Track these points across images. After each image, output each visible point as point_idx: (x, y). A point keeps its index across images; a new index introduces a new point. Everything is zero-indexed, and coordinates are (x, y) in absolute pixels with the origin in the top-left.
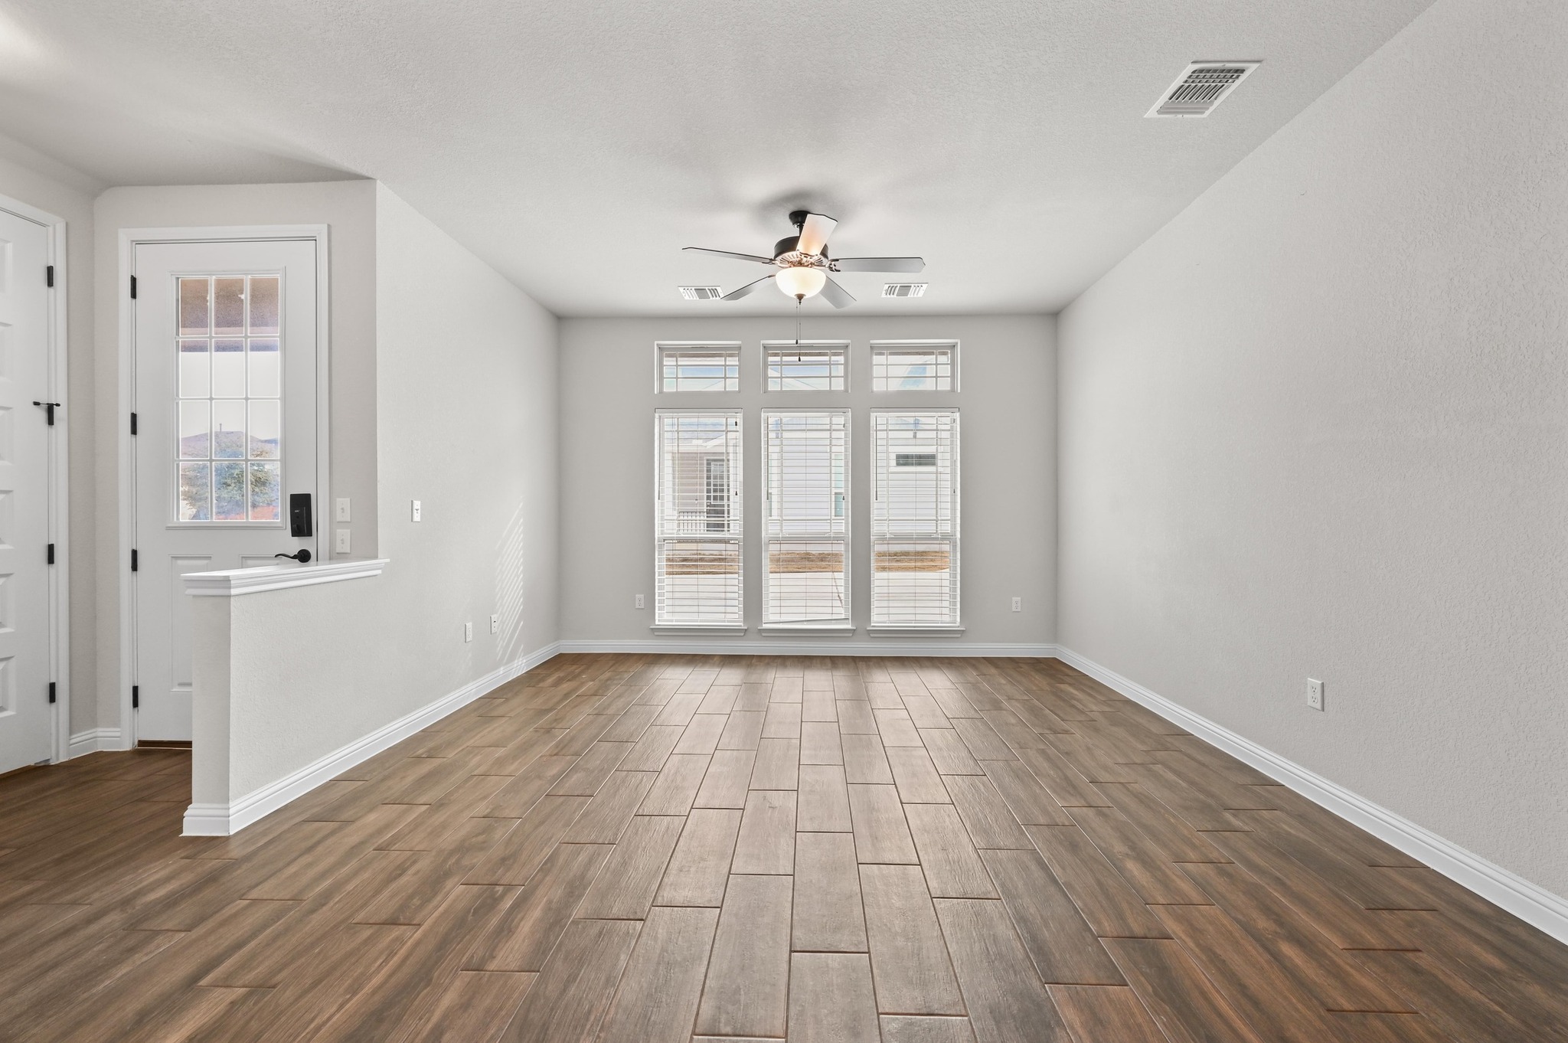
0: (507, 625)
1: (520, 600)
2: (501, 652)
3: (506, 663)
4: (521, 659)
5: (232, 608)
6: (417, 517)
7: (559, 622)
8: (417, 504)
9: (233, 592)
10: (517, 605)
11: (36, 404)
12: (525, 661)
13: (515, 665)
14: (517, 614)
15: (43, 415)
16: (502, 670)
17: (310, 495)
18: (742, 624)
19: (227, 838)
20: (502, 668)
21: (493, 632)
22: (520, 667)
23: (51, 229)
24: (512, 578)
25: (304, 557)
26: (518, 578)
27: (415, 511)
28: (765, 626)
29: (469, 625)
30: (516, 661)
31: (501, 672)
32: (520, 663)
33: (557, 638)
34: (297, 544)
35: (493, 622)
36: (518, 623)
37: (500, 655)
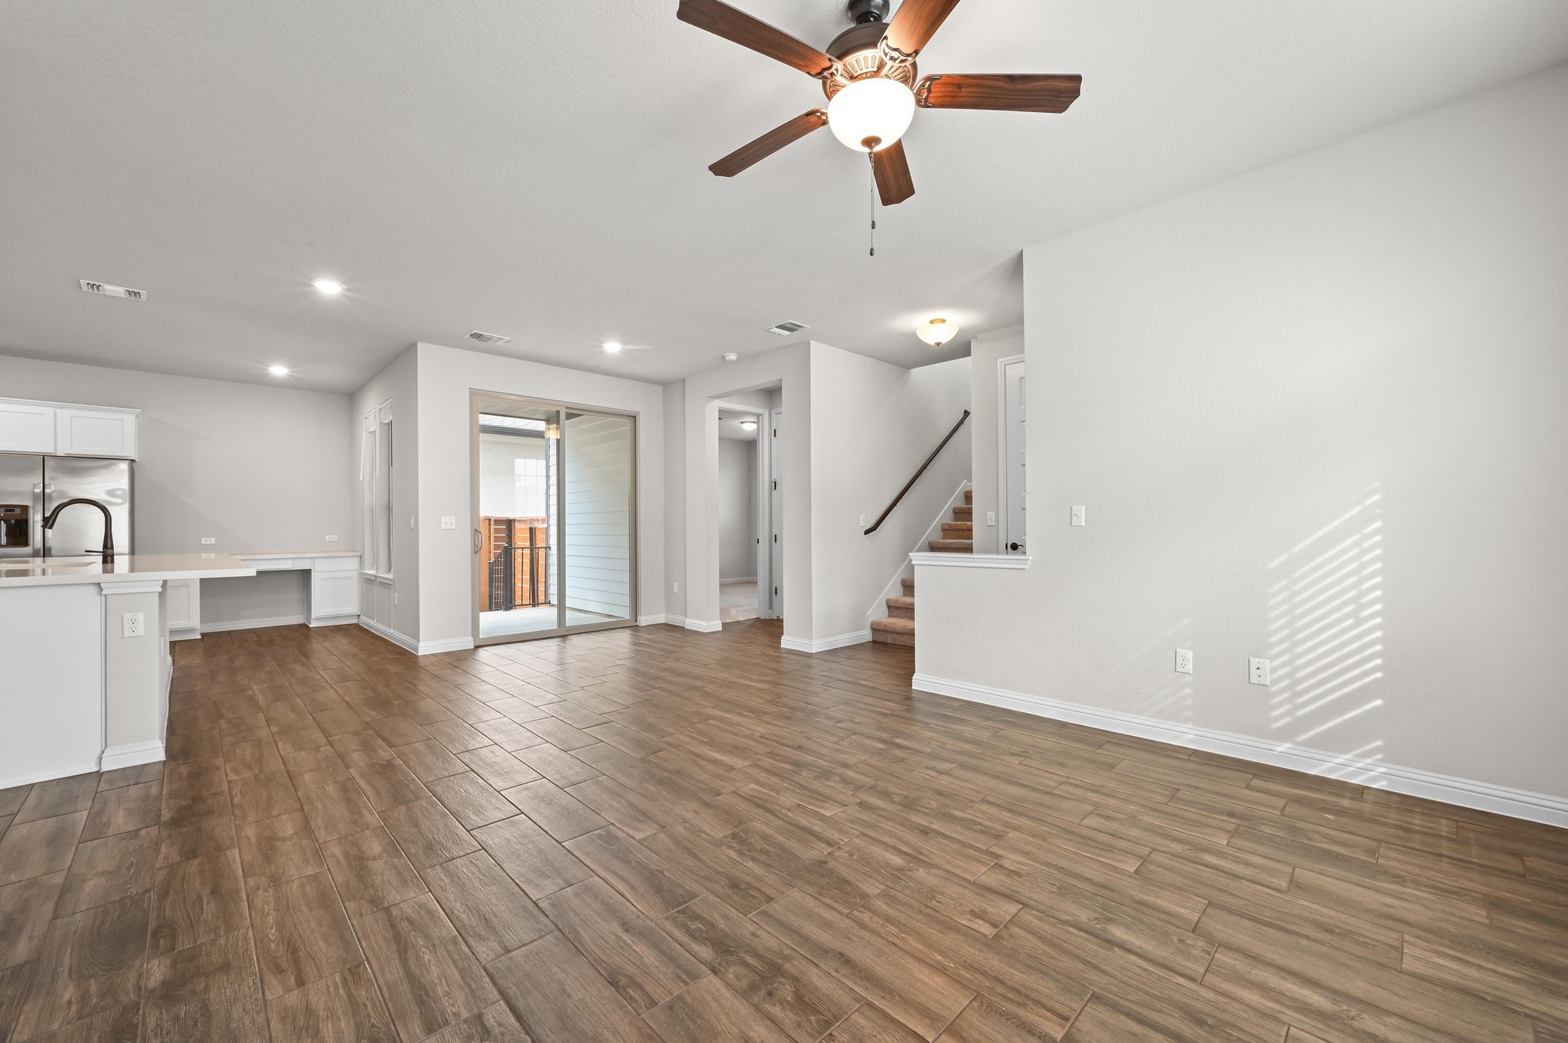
0: (1312, 688)
1: (1368, 658)
2: (1284, 721)
3: (1304, 744)
4: (1366, 761)
10: (1356, 665)
13: (1340, 761)
14: (1353, 680)
16: (1283, 747)
21: (1256, 682)
22: (1359, 770)
24: (1333, 619)
29: (1186, 653)
30: (1346, 757)
32: (1360, 766)
35: (1253, 667)
37: (1280, 724)
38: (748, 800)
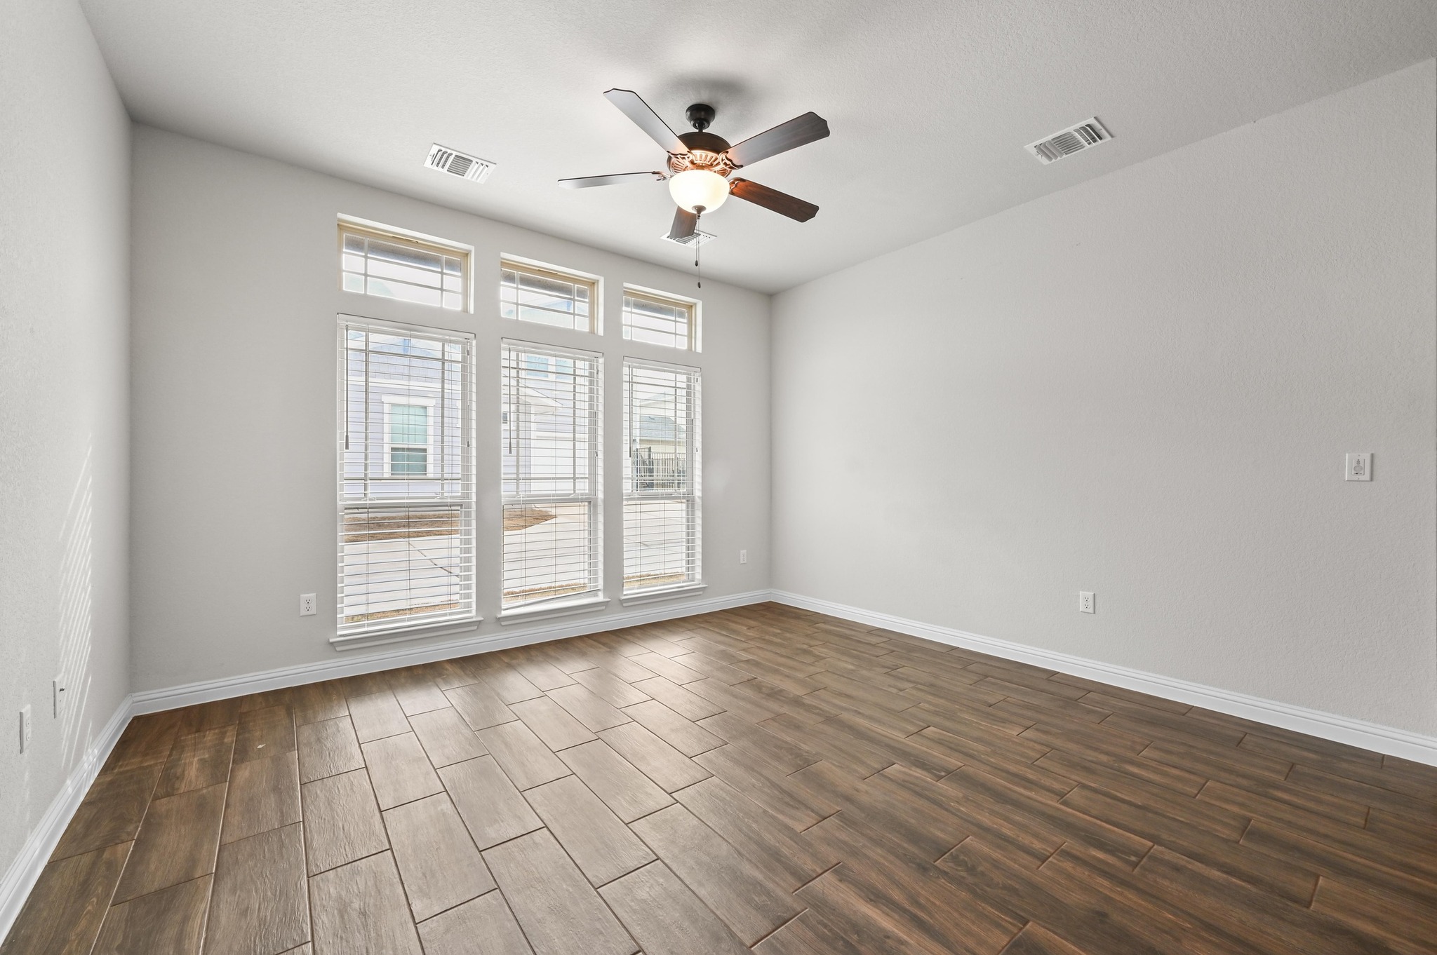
0: (73, 690)
1: (88, 635)
3: (71, 770)
4: (90, 751)
7: (130, 664)
10: (84, 646)
12: (95, 752)
13: (85, 767)
14: (84, 664)
16: (70, 784)
20: (68, 782)
22: (91, 767)
24: (78, 595)
26: (86, 593)
28: (504, 613)
29: (26, 711)
30: (85, 759)
31: (70, 790)
32: (90, 759)
33: (130, 689)
35: (58, 690)
36: (87, 678)
38: (800, 802)
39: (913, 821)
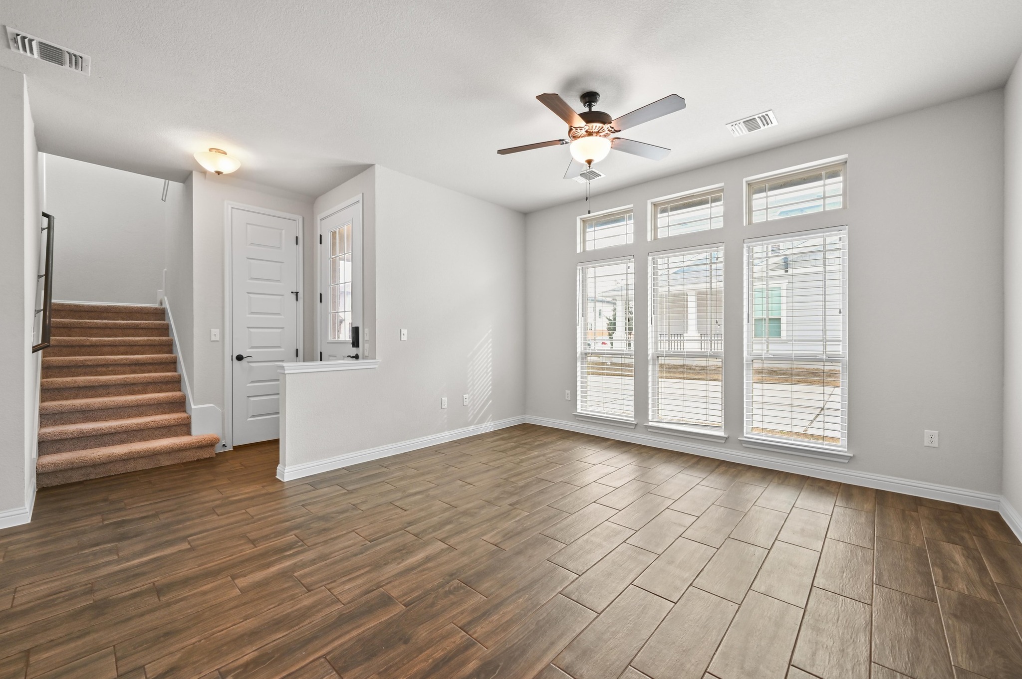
0: (478, 402)
1: (489, 387)
2: (472, 417)
3: (477, 424)
4: (489, 423)
5: (287, 379)
6: (404, 338)
7: (524, 404)
8: (404, 331)
9: (286, 372)
10: (486, 390)
11: (292, 292)
12: (492, 424)
13: (484, 426)
14: (486, 395)
15: (294, 296)
16: (472, 428)
17: (358, 327)
18: (633, 419)
19: (284, 482)
20: (472, 426)
21: (465, 404)
22: (488, 427)
23: (297, 221)
24: (482, 374)
25: (357, 357)
26: (487, 375)
27: (402, 335)
28: (650, 424)
29: (445, 399)
30: (485, 424)
31: (471, 429)
32: (488, 425)
33: (524, 413)
34: (353, 351)
35: (464, 399)
36: (487, 401)
37: (471, 419)
39: (500, 576)
